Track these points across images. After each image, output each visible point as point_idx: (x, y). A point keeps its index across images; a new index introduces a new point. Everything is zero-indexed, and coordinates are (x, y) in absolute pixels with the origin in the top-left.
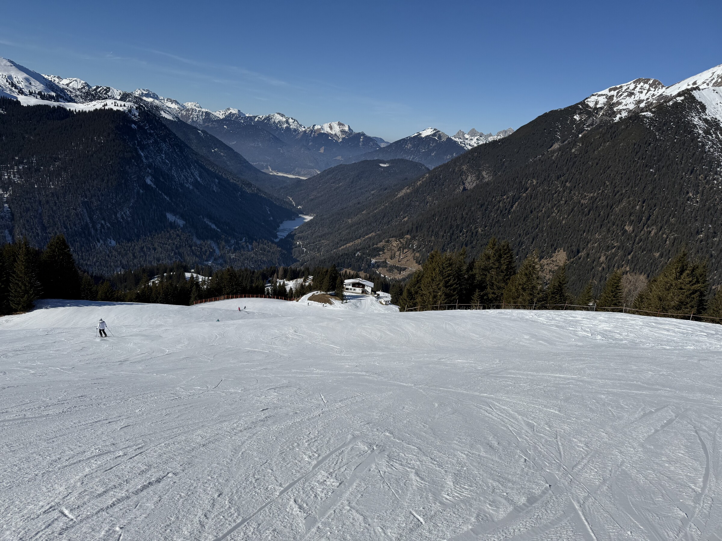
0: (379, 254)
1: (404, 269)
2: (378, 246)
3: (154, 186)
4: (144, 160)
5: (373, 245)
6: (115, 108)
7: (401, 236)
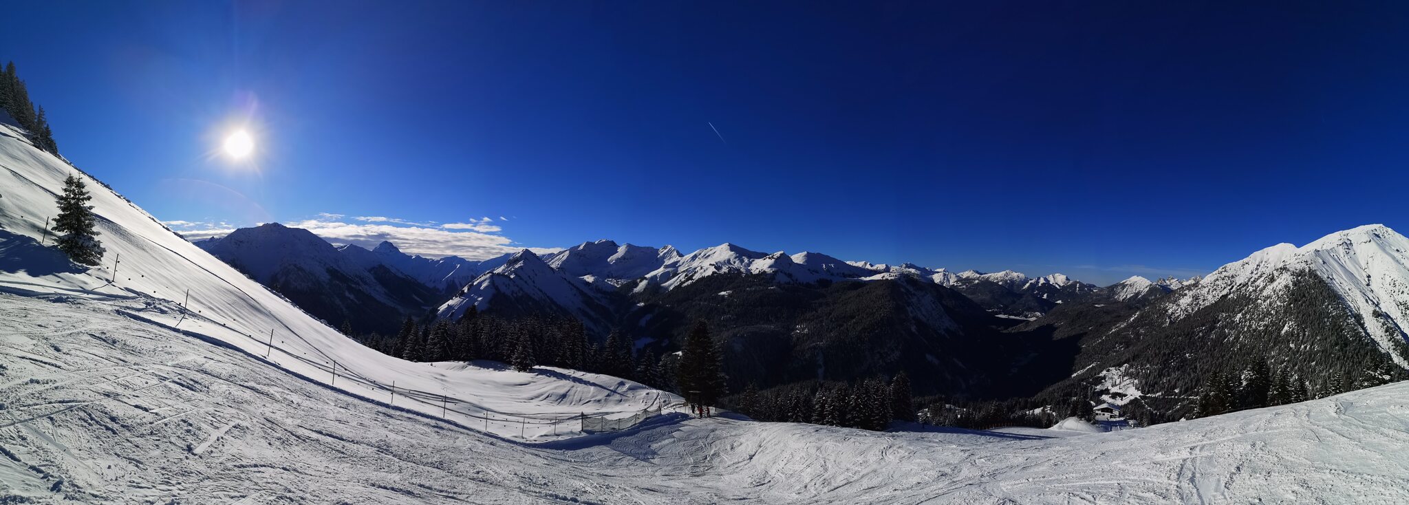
0: (1102, 382)
1: (1125, 395)
2: (1101, 375)
3: (917, 333)
4: (911, 315)
5: (1095, 374)
6: (890, 278)
7: (1120, 365)
